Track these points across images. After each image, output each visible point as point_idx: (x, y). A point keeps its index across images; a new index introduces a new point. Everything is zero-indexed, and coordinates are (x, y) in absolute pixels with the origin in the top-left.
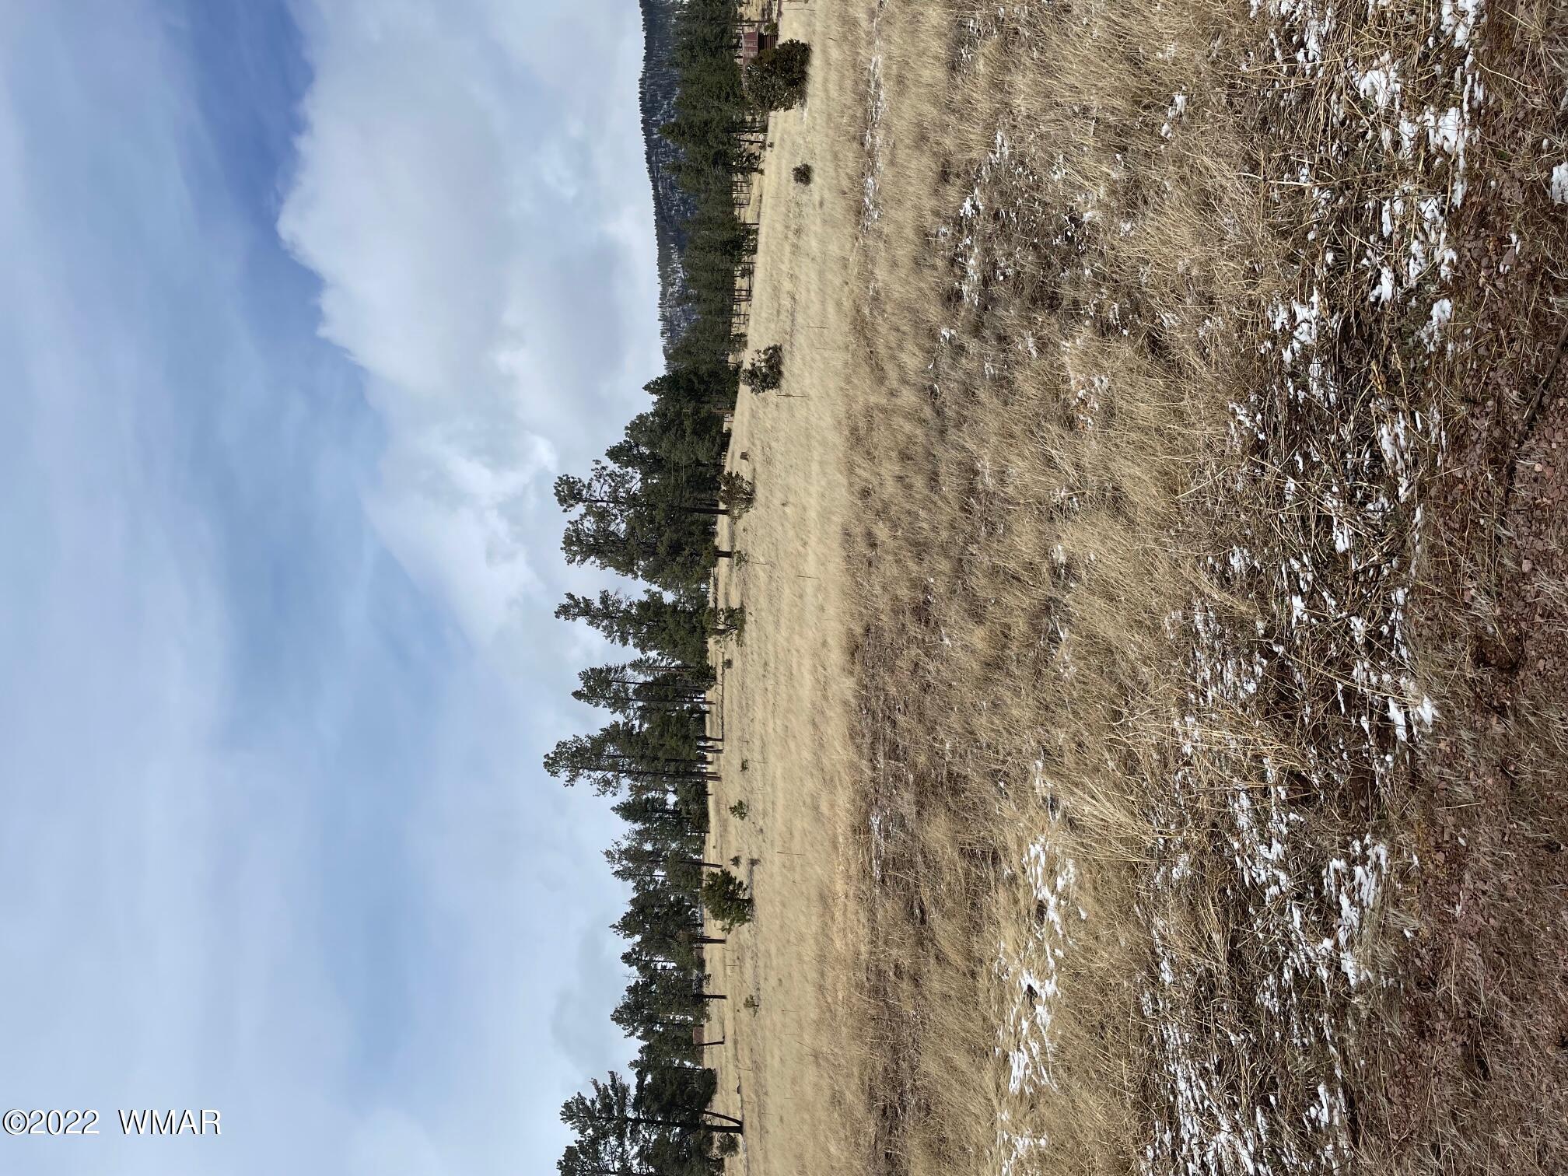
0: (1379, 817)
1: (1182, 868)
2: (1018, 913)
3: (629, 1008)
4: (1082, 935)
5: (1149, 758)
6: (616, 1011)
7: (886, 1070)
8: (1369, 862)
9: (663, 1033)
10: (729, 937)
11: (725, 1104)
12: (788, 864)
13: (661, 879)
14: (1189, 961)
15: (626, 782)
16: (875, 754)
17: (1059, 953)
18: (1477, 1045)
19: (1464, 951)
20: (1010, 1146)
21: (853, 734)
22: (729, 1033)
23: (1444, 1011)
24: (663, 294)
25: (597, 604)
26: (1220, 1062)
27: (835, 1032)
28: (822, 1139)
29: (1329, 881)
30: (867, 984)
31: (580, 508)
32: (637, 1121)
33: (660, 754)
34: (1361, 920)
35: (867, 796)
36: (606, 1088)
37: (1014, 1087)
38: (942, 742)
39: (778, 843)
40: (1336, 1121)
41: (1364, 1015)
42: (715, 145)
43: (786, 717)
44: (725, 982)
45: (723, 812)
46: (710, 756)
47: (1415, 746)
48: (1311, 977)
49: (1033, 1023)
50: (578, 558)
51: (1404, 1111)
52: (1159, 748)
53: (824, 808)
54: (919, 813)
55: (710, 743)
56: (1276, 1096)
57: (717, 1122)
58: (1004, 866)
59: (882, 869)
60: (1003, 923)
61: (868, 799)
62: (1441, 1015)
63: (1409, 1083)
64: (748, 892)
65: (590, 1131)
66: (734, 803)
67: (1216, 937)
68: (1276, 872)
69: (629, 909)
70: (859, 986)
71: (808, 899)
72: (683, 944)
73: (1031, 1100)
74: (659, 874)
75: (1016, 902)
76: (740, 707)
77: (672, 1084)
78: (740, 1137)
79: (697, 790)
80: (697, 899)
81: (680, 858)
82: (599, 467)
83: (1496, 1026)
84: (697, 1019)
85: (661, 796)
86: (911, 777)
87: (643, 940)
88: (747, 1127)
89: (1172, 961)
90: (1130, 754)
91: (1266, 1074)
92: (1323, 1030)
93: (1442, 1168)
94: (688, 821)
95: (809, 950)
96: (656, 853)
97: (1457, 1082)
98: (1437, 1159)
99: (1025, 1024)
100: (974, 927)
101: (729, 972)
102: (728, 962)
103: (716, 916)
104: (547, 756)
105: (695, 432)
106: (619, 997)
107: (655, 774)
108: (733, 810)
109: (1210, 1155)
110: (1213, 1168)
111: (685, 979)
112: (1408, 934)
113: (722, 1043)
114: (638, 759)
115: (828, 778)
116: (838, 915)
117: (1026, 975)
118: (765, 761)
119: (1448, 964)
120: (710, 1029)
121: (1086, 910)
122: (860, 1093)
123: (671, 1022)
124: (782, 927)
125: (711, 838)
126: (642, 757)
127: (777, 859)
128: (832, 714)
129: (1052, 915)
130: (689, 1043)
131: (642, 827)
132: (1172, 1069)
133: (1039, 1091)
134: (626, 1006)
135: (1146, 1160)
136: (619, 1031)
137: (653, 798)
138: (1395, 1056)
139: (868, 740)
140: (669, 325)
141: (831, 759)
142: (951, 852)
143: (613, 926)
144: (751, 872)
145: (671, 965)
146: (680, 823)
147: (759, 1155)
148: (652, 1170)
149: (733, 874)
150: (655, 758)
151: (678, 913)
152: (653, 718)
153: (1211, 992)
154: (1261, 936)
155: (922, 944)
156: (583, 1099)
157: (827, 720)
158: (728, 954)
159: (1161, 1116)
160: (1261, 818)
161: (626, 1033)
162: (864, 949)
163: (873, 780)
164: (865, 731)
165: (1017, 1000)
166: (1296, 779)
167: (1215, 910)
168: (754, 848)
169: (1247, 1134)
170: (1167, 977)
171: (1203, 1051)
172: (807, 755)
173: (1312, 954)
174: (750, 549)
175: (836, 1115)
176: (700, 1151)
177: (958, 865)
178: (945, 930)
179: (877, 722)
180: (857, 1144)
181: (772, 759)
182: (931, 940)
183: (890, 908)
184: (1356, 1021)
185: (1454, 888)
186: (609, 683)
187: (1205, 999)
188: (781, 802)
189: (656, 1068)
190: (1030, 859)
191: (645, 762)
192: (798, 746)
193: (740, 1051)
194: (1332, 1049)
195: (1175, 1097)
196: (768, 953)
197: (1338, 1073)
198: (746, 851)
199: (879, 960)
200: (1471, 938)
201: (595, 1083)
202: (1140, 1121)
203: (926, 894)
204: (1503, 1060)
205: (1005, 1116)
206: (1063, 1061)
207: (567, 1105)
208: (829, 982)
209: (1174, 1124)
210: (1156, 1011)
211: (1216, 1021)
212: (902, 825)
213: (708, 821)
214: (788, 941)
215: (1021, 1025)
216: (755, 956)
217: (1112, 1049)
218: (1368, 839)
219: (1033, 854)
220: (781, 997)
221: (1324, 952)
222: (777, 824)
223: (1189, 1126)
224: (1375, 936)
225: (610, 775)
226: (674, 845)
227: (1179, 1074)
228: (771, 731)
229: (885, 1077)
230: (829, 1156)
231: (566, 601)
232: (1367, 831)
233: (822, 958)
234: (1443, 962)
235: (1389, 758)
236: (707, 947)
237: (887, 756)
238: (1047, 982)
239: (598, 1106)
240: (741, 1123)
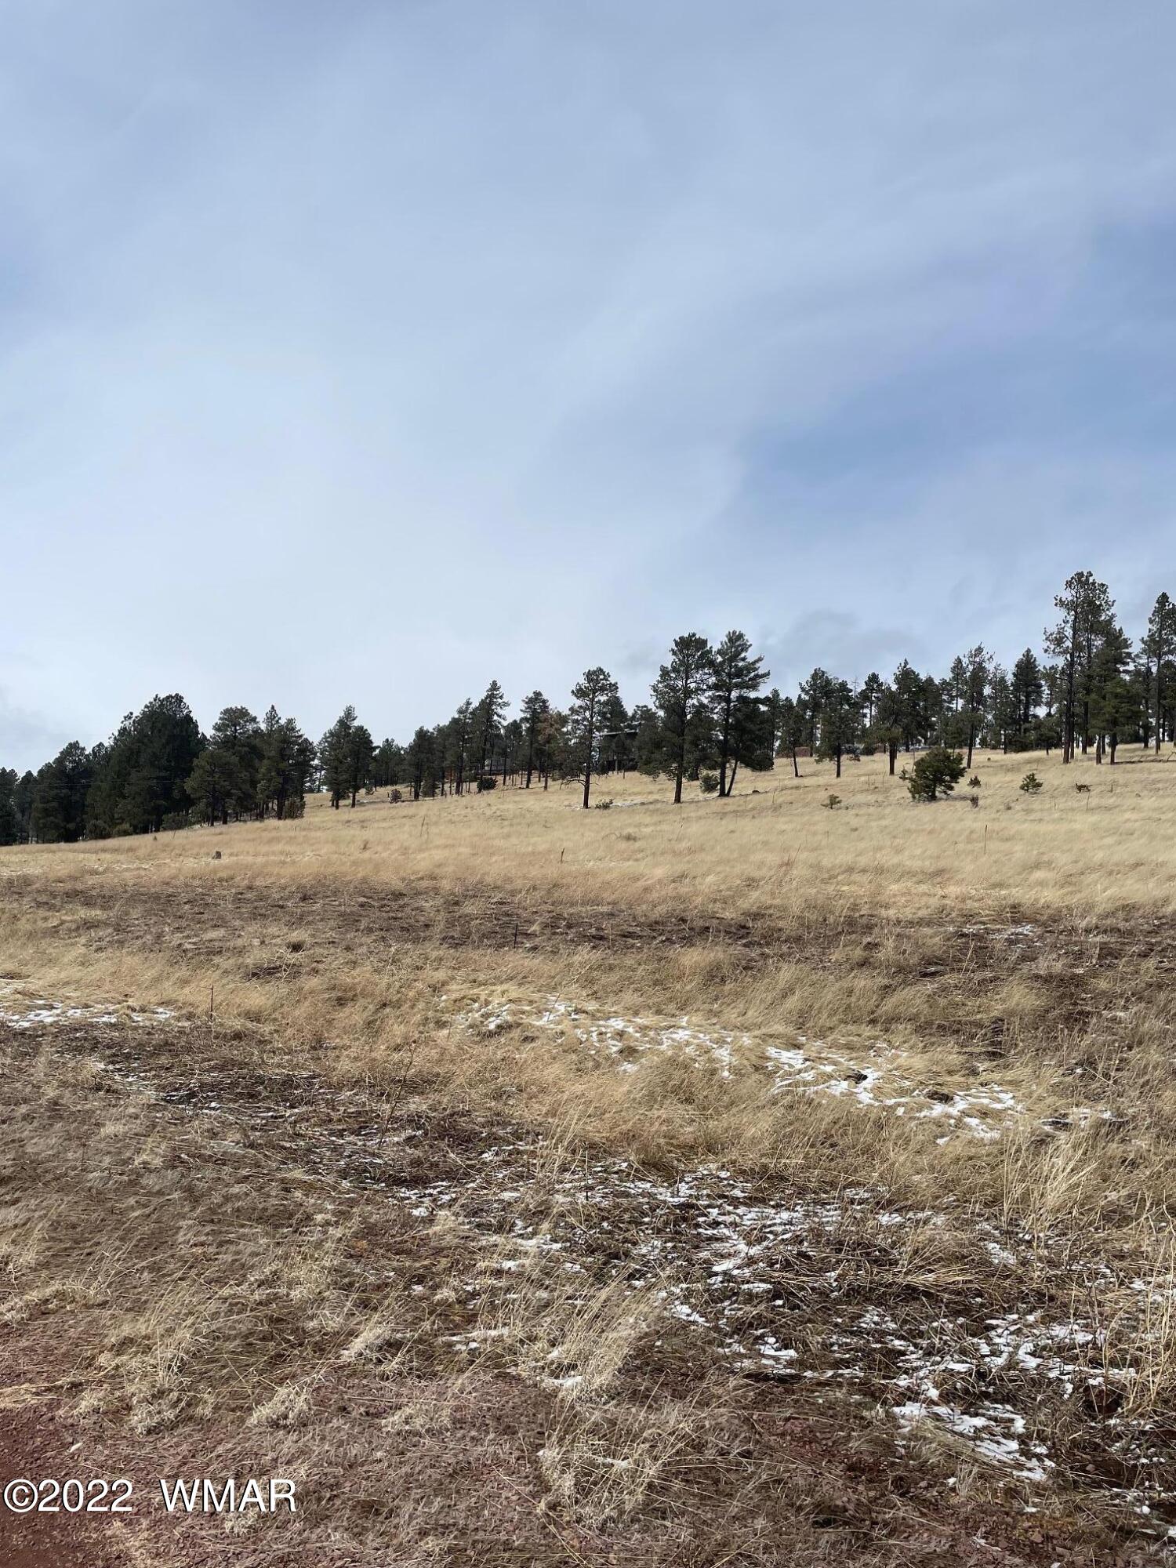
0: (1075, 1482)
1: (1000, 1255)
2: (938, 1074)
3: (826, 686)
4: (921, 1137)
5: (1127, 1239)
6: (823, 673)
7: (780, 930)
8: (1023, 1459)
9: (804, 719)
10: (896, 778)
11: (744, 779)
12: (974, 836)
13: (954, 706)
14: (904, 1244)
15: (1060, 662)
16: (1105, 932)
17: (900, 1111)
18: (846, 1523)
19: (939, 1535)
20: (721, 1042)
21: (1129, 909)
22: (806, 781)
23: (876, 1498)
26: (809, 1258)
27: (810, 882)
28: (719, 869)
29: (1002, 1411)
30: (857, 915)
32: (728, 700)
33: (1093, 696)
34: (961, 1435)
35: (1055, 921)
36: (756, 669)
37: (772, 1051)
38: (1125, 1008)
39: (996, 826)
40: (764, 1361)
41: (865, 1413)
43: (1144, 833)
44: (853, 776)
45: (1028, 767)
46: (1092, 750)
47: (1165, 1544)
48: (899, 1367)
49: (830, 1077)
51: (779, 1431)
52: (1137, 1253)
53: (1039, 875)
54: (1037, 977)
55: (1108, 749)
56: (783, 1306)
57: (729, 773)
58: (987, 1064)
59: (974, 935)
60: (926, 1056)
61: (1051, 922)
62: (872, 1494)
63: (805, 1443)
64: (943, 796)
65: (720, 659)
66: (1039, 778)
67: (931, 1277)
68: (1005, 1355)
69: (923, 677)
70: (855, 907)
71: (938, 857)
72: (887, 733)
73: (761, 1068)
74: (959, 704)
75: (950, 1073)
76: (1154, 782)
77: (760, 730)
78: (716, 794)
79: (1052, 738)
80: (934, 744)
81: (976, 725)
83: (865, 1547)
84: (818, 750)
85: (1044, 700)
86: (1080, 971)
87: (892, 692)
88: (725, 800)
89: (902, 1226)
90: (1126, 1220)
91: (802, 1301)
92: (848, 1367)
93: (731, 1456)
94: (1016, 730)
95: (888, 859)
96: (980, 699)
97: (810, 1492)
98: (739, 1453)
99: (829, 1069)
100: (923, 1028)
101: (863, 779)
102: (873, 777)
103: (918, 764)
104: (1090, 574)
106: (837, 673)
107: (1070, 692)
108: (1032, 778)
109: (726, 1231)
110: (715, 1232)
111: (854, 736)
112: (952, 1481)
113: (797, 775)
114: (1087, 673)
115: (1074, 879)
116: (923, 888)
117: (876, 1075)
118: (1089, 810)
119: (923, 1515)
120: (808, 763)
121: (947, 1144)
122: (758, 905)
123: (814, 727)
124: (909, 830)
125: (998, 756)
126: (1090, 677)
127: (978, 826)
128: (1151, 885)
129: (939, 1109)
130: (796, 743)
131: (1009, 683)
132: (798, 1208)
133: (770, 1075)
134: (828, 682)
135: (718, 1169)
136: (806, 677)
137: (1042, 692)
138: (829, 1435)
139: (1122, 925)
141: (1097, 882)
142: (997, 1009)
143: (906, 663)
144: (964, 798)
145: (867, 722)
146: (1016, 722)
147: (701, 812)
148: (688, 717)
149: (961, 780)
150: (1088, 691)
151: (919, 726)
152: (1137, 686)
153: (876, 1261)
154: (935, 1324)
155: (899, 971)
156: (746, 650)
157: (1144, 880)
158: (880, 778)
159: (756, 1190)
160: (1065, 1351)
161: (804, 684)
162: (892, 913)
163: (1074, 929)
164: (1132, 923)
165: (852, 1063)
166: (1111, 1399)
167: (959, 1282)
168: (989, 801)
169: (746, 1270)
170: (885, 1219)
171: (818, 1242)
172: (1099, 856)
173: (921, 1374)
175: (738, 882)
176: (704, 760)
177: (984, 1016)
178: (915, 996)
179: (1146, 936)
180: (715, 901)
181: (1093, 818)
182: (904, 982)
183: (934, 940)
184: (860, 1404)
185: (1004, 1543)
187: (868, 1254)
188: (1043, 828)
189: (773, 714)
190: (998, 1092)
191: (1084, 680)
192: (1110, 846)
193: (789, 792)
194: (830, 1373)
195: (773, 1207)
196: (882, 817)
197: (808, 1374)
198: (986, 793)
199: (882, 928)
200: (951, 1546)
201: (760, 659)
202: (752, 1170)
203: (951, 979)
204: (833, 1545)
205: (746, 1040)
206: (798, 1104)
207: (741, 636)
208: (856, 877)
209: (751, 1201)
210: (852, 1202)
211: (848, 1261)
212: (1023, 958)
213: (1017, 751)
214: (895, 837)
215: (829, 1064)
216: (878, 804)
217: (812, 1152)
218: (1048, 1463)
219: (1002, 1096)
220: (840, 831)
221: (924, 1387)
222: (1016, 824)
223: (749, 1216)
224: (945, 1445)
225: (1068, 644)
226: (990, 717)
227: (795, 1215)
228: (1127, 815)
229: (773, 929)
230: (705, 875)
232: (1059, 1465)
233: (880, 871)
234: (924, 1510)
235: (1146, 1510)
236: (887, 757)
237: (1103, 946)
238: (871, 1095)
239: (741, 664)
240: (728, 795)
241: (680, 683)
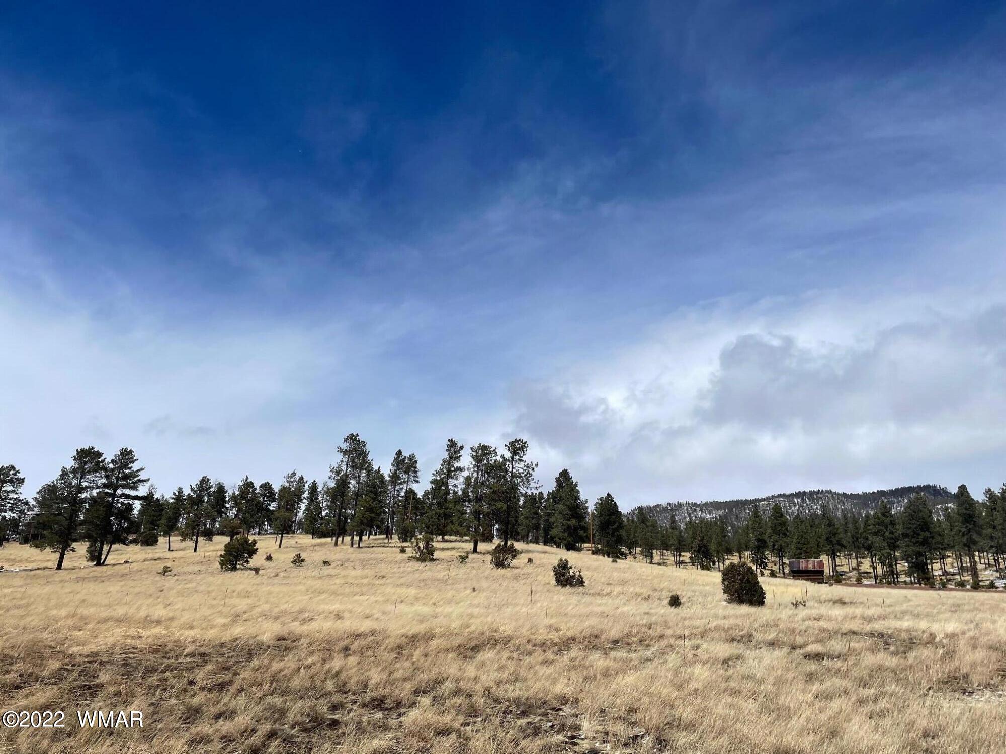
6: (208, 480)
11: (119, 552)
22: (174, 554)
24: (695, 505)
25: (456, 465)
31: (508, 455)
32: (113, 496)
36: (139, 476)
42: (771, 540)
44: (205, 551)
50: (475, 454)
57: (106, 547)
64: (241, 567)
65: (111, 467)
66: (303, 556)
72: (230, 523)
78: (93, 563)
82: (534, 466)
84: (182, 533)
88: (100, 568)
103: (227, 545)
104: (357, 435)
105: (569, 527)
108: (299, 556)
113: (169, 550)
118: (320, 577)
120: (178, 541)
125: (304, 540)
136: (195, 481)
140: (673, 509)
143: (247, 478)
149: (254, 556)
156: (133, 462)
161: (194, 486)
168: (268, 571)
174: (468, 565)
186: (407, 472)
193: (149, 562)
207: (131, 452)
216: (198, 572)
231: (459, 445)
239: (127, 471)
240: (103, 564)
241: (74, 482)
